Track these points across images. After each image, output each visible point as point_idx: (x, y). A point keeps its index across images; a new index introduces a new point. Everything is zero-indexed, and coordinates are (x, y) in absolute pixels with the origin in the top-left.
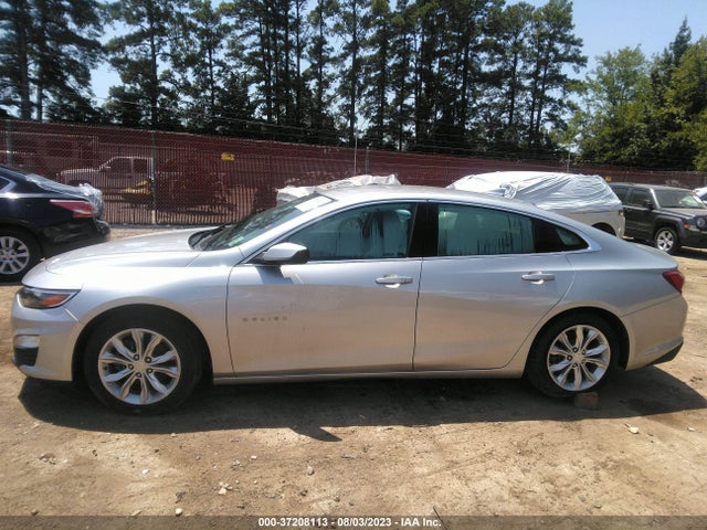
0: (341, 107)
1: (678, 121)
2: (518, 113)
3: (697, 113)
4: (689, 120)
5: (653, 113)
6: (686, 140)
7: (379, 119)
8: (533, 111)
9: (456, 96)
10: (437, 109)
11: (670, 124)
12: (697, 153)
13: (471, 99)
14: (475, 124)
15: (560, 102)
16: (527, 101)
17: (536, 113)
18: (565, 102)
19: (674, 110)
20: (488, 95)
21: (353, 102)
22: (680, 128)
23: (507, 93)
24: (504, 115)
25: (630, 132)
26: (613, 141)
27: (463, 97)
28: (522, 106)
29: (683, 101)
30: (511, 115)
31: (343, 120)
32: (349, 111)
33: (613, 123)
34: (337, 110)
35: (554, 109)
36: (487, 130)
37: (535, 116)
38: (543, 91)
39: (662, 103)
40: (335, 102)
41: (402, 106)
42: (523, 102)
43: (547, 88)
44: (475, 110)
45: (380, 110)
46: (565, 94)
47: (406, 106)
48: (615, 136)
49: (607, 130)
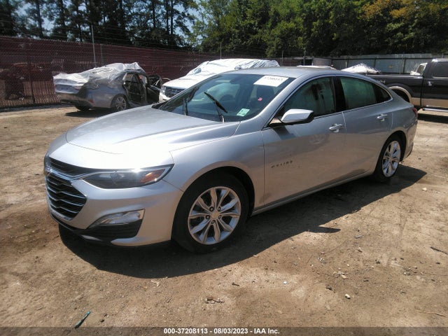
0: (28, 11)
1: (255, 28)
2: (158, 20)
3: (264, 23)
4: (260, 28)
5: (242, 23)
6: (261, 40)
7: (61, 20)
8: (168, 19)
9: (116, 6)
10: (105, 16)
11: (250, 30)
12: (267, 47)
13: (126, 9)
14: (132, 27)
15: (183, 14)
16: (163, 12)
17: (170, 21)
18: (186, 14)
19: (252, 22)
20: (137, 7)
21: (38, 7)
22: (256, 33)
23: (149, 6)
24: (149, 21)
25: (230, 34)
26: (220, 40)
27: (121, 8)
28: (159, 15)
29: (256, 16)
30: (154, 21)
31: (32, 22)
32: (35, 14)
33: (219, 29)
34: (24, 13)
35: (179, 18)
36: (140, 32)
37: (170, 23)
38: (172, 6)
39: (245, 17)
40: (21, 7)
41: (78, 11)
42: (160, 12)
43: (175, 4)
44: (130, 17)
45: (62, 15)
46: (186, 9)
47: (81, 12)
48: (221, 37)
49: (217, 33)
